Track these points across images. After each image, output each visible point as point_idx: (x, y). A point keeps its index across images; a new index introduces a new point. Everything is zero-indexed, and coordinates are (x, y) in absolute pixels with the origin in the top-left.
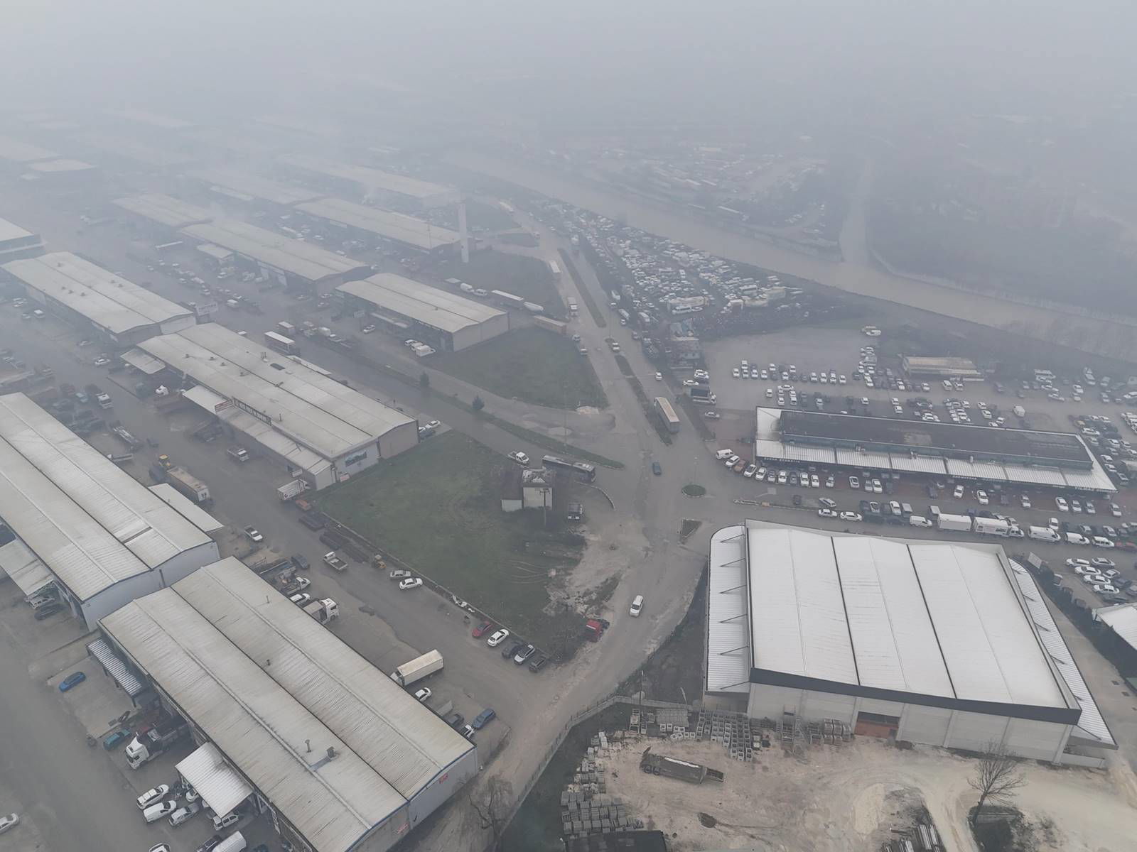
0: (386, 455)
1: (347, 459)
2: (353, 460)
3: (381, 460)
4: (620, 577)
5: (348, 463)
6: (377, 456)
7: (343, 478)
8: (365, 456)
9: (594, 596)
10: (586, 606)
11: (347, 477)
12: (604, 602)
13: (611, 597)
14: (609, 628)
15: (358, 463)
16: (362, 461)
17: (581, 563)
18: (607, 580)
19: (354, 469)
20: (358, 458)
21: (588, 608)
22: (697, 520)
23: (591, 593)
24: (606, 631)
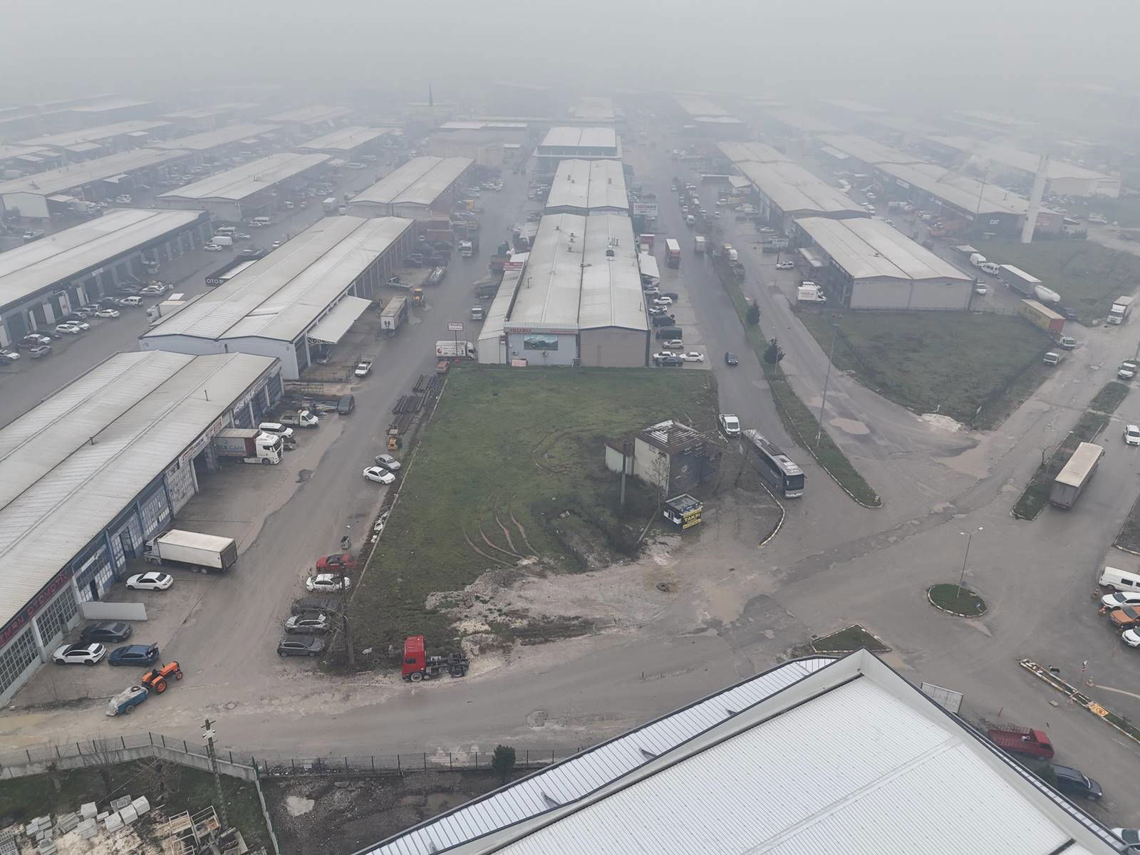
0: (588, 361)
1: (527, 338)
2: (535, 344)
3: (577, 362)
4: (599, 629)
5: (528, 345)
6: (574, 356)
7: (516, 362)
8: (554, 346)
9: (519, 624)
10: (486, 627)
11: (522, 364)
12: (519, 641)
13: (541, 643)
14: (455, 680)
15: (543, 351)
16: (550, 352)
17: (584, 575)
18: (577, 618)
19: (535, 357)
20: (542, 345)
21: (486, 632)
22: (884, 643)
23: (522, 617)
24: (446, 680)
